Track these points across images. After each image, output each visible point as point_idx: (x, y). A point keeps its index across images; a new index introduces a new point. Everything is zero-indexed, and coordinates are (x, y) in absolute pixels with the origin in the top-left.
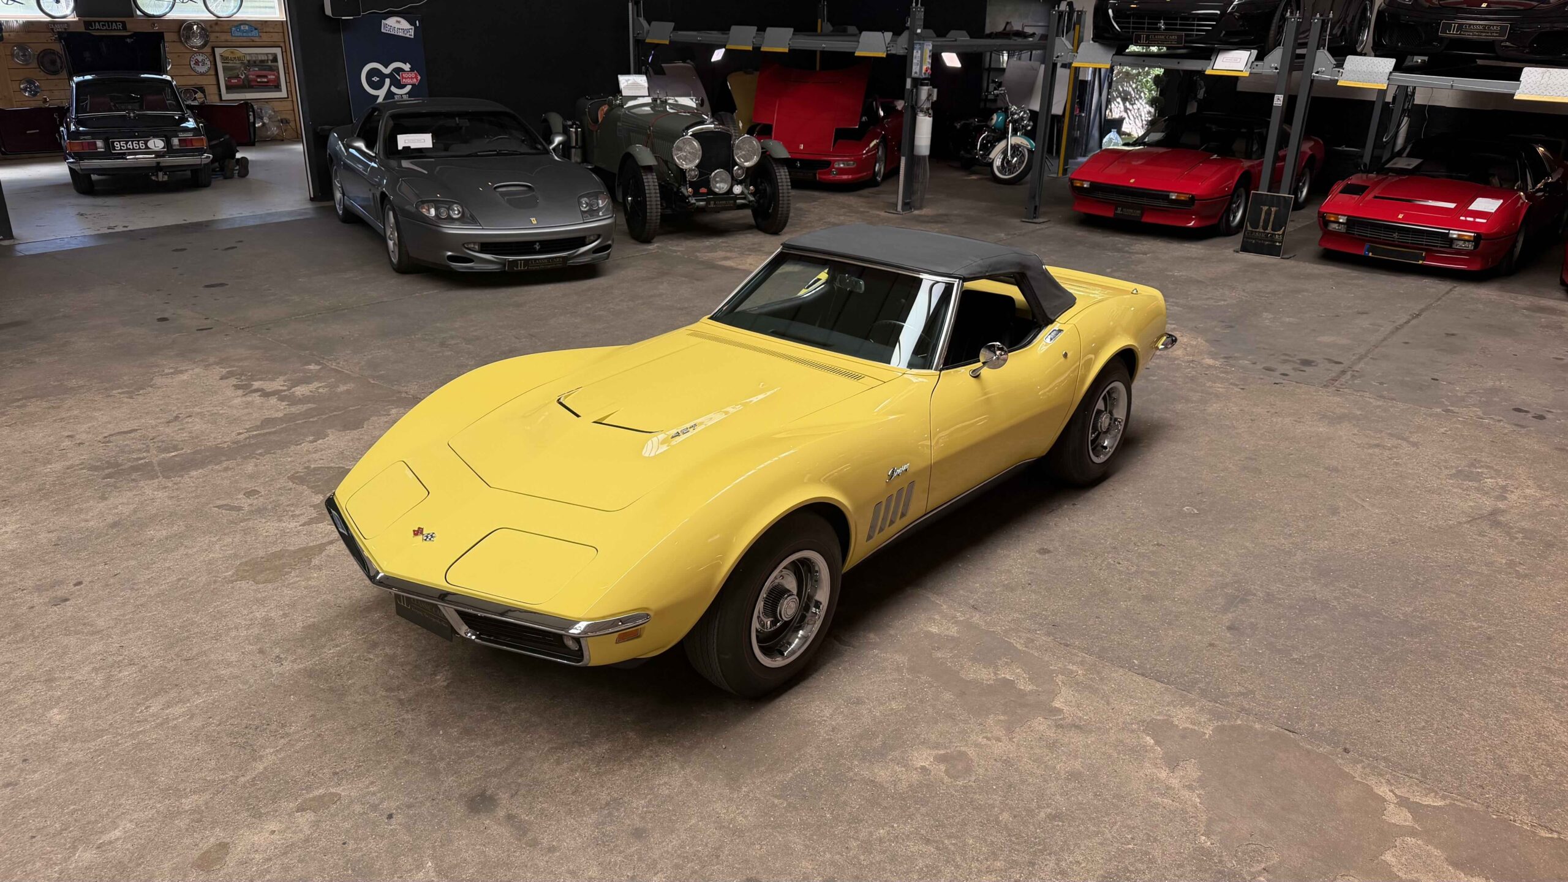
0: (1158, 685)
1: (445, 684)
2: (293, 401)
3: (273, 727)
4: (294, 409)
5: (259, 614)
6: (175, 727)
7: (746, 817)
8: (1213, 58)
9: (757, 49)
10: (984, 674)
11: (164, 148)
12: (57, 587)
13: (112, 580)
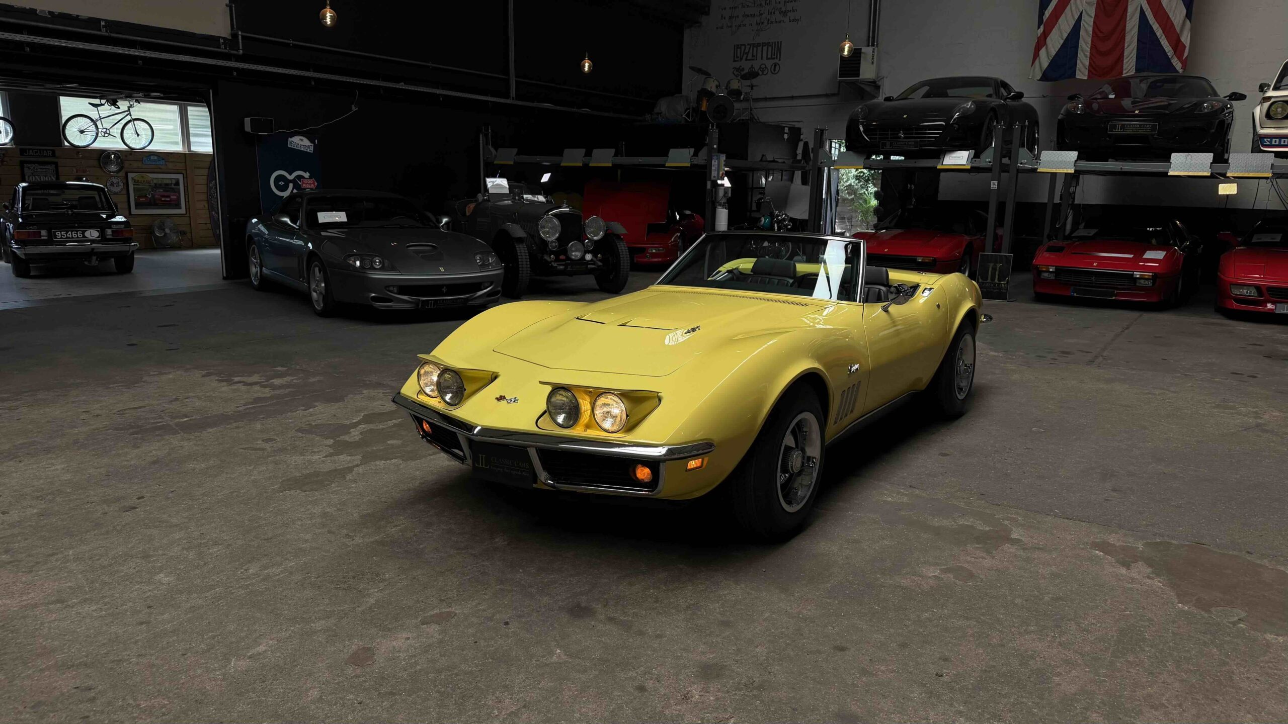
0: (1082, 523)
1: (506, 543)
2: (274, 387)
3: (369, 576)
4: (277, 392)
5: (317, 510)
6: (278, 580)
7: (809, 610)
8: (942, 157)
9: (586, 165)
10: (946, 523)
11: (98, 237)
12: (122, 501)
13: (171, 495)
